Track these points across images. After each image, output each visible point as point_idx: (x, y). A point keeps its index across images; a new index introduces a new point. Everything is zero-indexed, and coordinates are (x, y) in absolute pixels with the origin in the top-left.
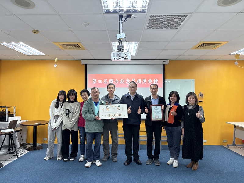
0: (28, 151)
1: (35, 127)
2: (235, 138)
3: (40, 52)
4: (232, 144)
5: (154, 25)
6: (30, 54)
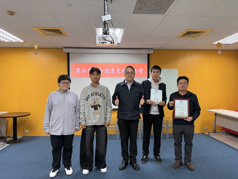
0: (8, 145)
1: (15, 119)
2: (215, 125)
3: (17, 38)
4: (213, 131)
6: (7, 41)
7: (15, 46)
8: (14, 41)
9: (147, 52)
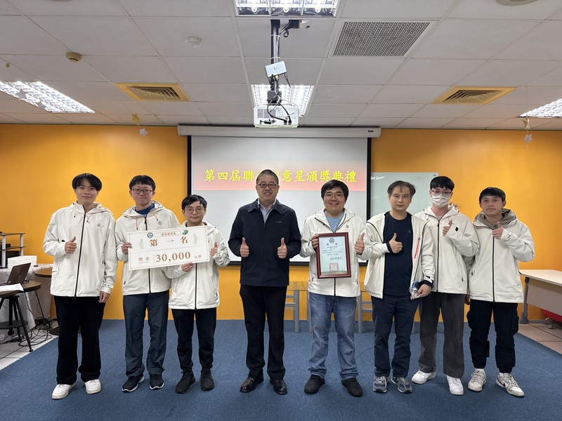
0: (55, 337)
2: (526, 305)
3: (81, 105)
5: (351, 45)
6: (59, 110)
7: (74, 121)
8: (74, 110)
9: (365, 134)
